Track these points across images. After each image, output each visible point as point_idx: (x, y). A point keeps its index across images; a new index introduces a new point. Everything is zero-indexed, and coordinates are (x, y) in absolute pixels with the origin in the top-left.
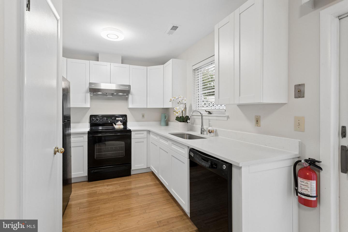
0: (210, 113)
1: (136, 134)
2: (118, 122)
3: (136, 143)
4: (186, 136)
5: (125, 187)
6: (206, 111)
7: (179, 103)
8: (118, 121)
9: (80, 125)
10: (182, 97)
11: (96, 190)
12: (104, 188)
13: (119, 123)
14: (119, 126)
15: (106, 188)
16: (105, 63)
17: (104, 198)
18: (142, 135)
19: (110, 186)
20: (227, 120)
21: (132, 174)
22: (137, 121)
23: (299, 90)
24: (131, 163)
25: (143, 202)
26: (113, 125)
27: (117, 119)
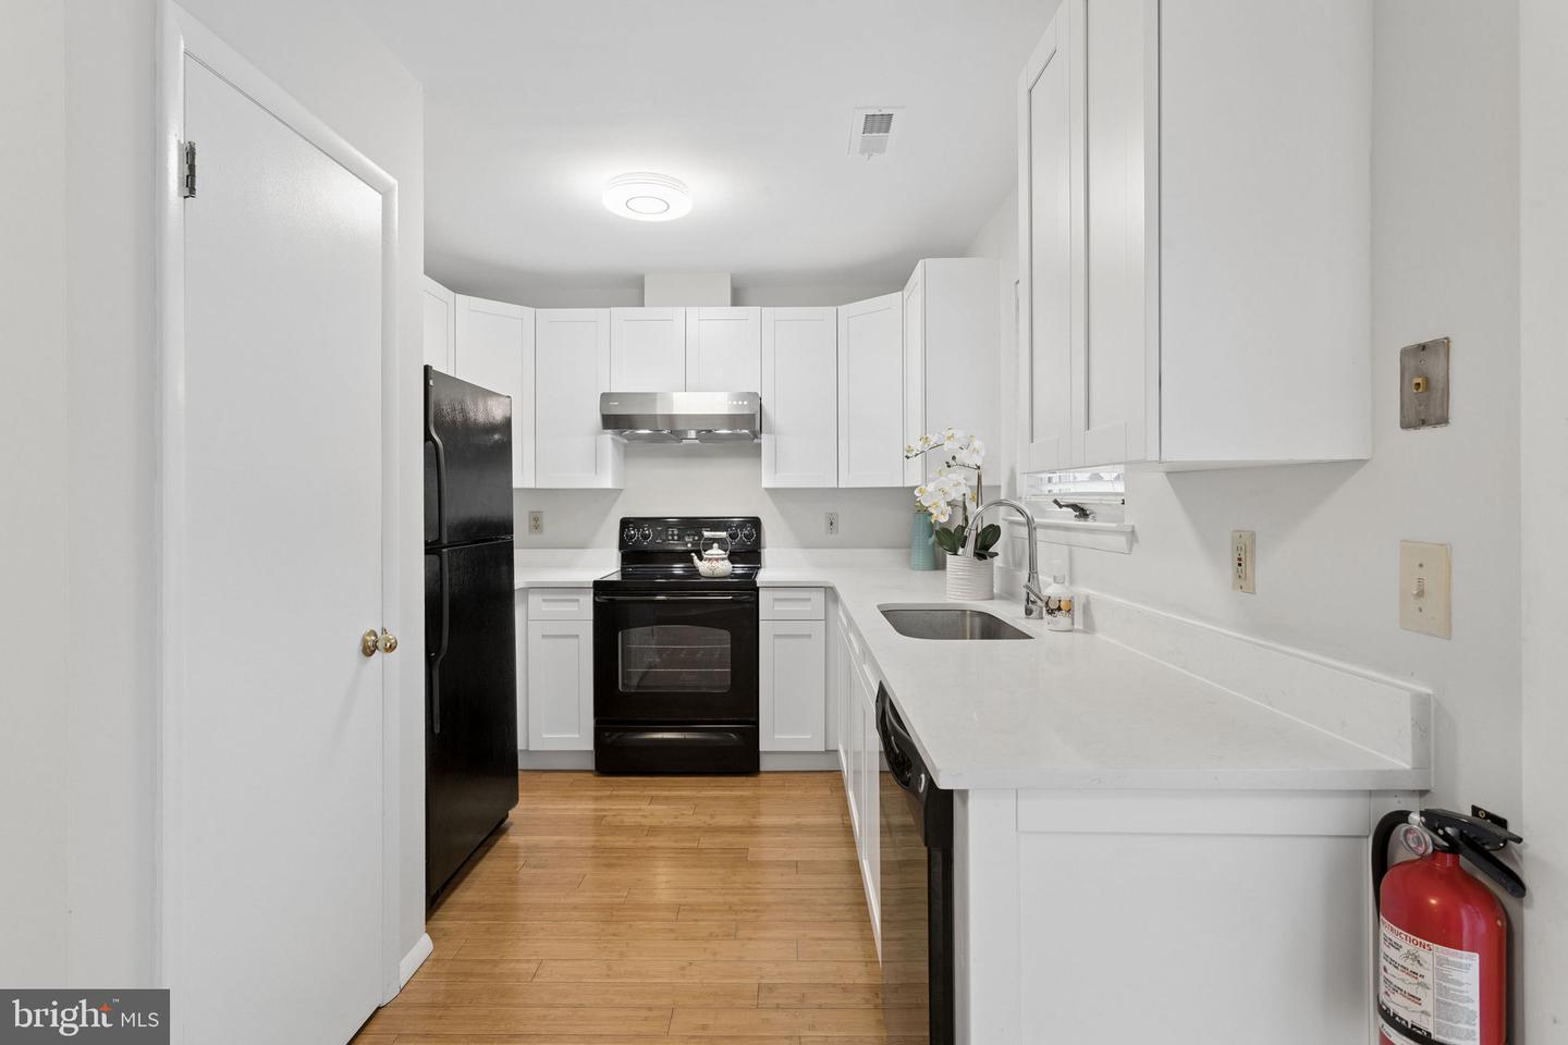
0: (1082, 512)
1: (776, 600)
2: (711, 548)
3: (777, 641)
4: (971, 622)
5: (712, 816)
6: (1056, 502)
7: (952, 462)
8: (709, 543)
9: (589, 554)
10: (959, 434)
11: (604, 810)
12: (637, 807)
13: (715, 551)
14: (715, 564)
15: (643, 807)
16: (667, 312)
17: (618, 845)
18: (806, 607)
19: (663, 804)
20: (1131, 549)
21: (762, 768)
22: (806, 545)
23: (1419, 380)
24: (756, 723)
25: (747, 891)
26: (692, 561)
27: (707, 534)
